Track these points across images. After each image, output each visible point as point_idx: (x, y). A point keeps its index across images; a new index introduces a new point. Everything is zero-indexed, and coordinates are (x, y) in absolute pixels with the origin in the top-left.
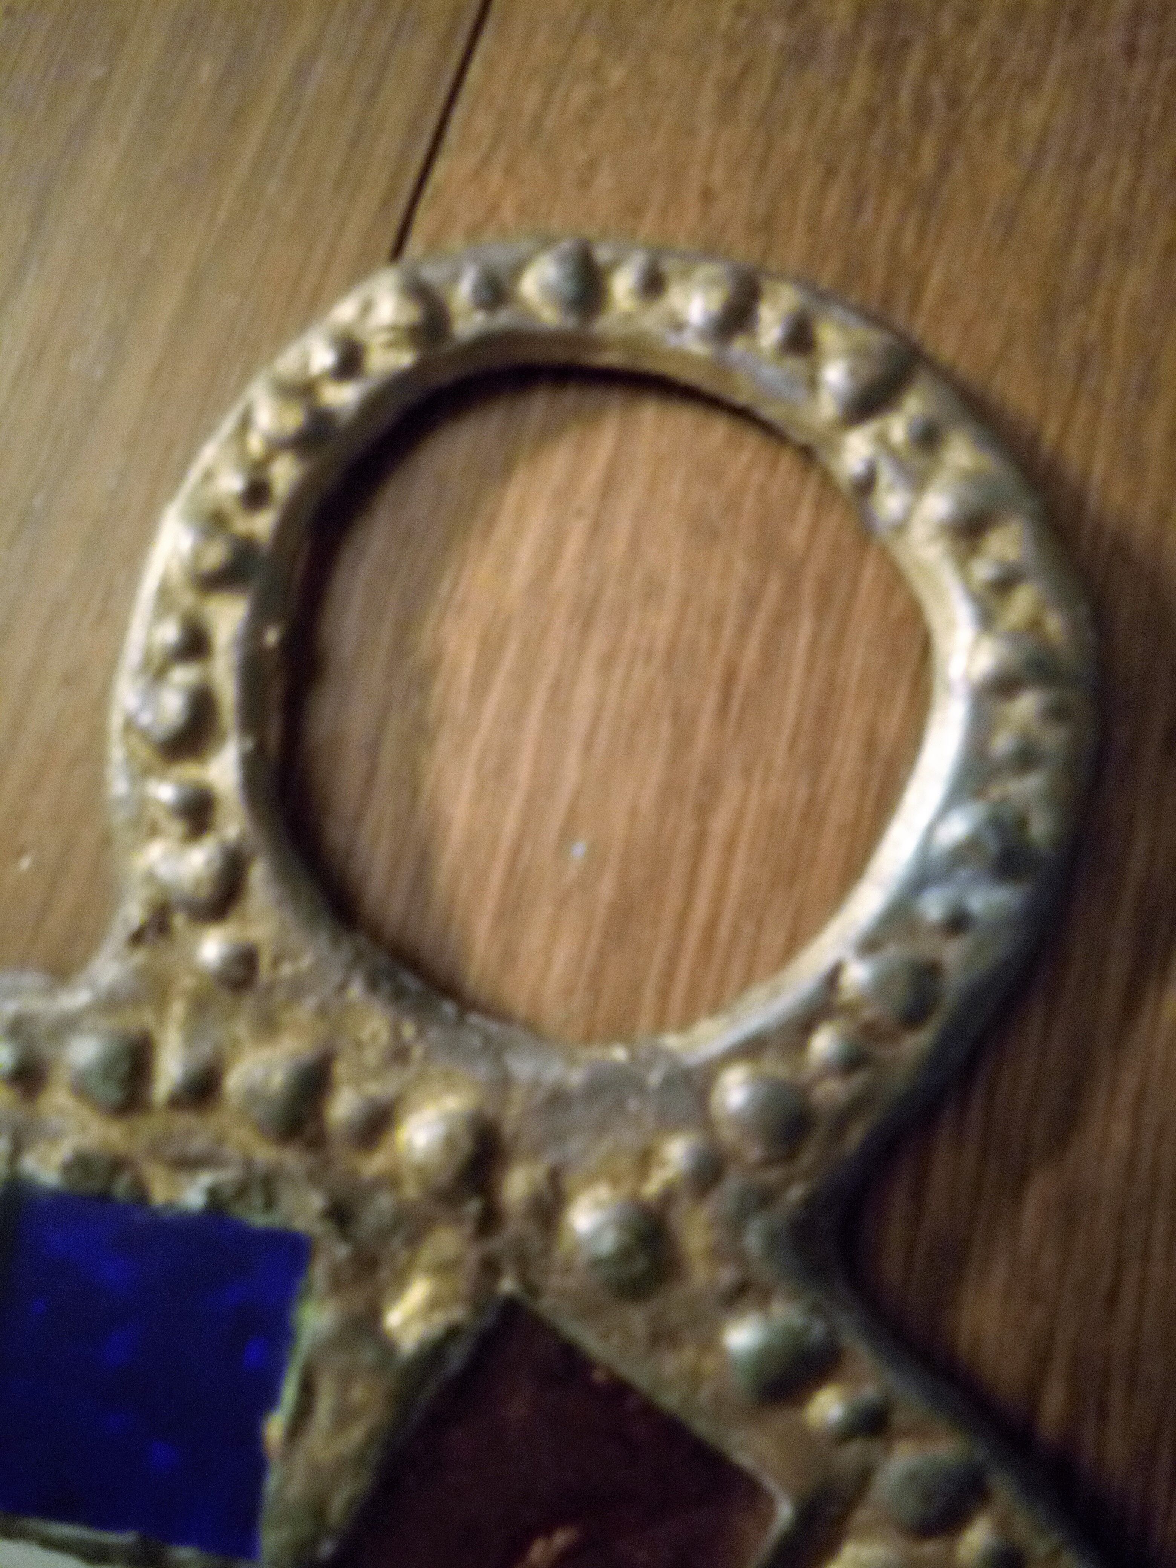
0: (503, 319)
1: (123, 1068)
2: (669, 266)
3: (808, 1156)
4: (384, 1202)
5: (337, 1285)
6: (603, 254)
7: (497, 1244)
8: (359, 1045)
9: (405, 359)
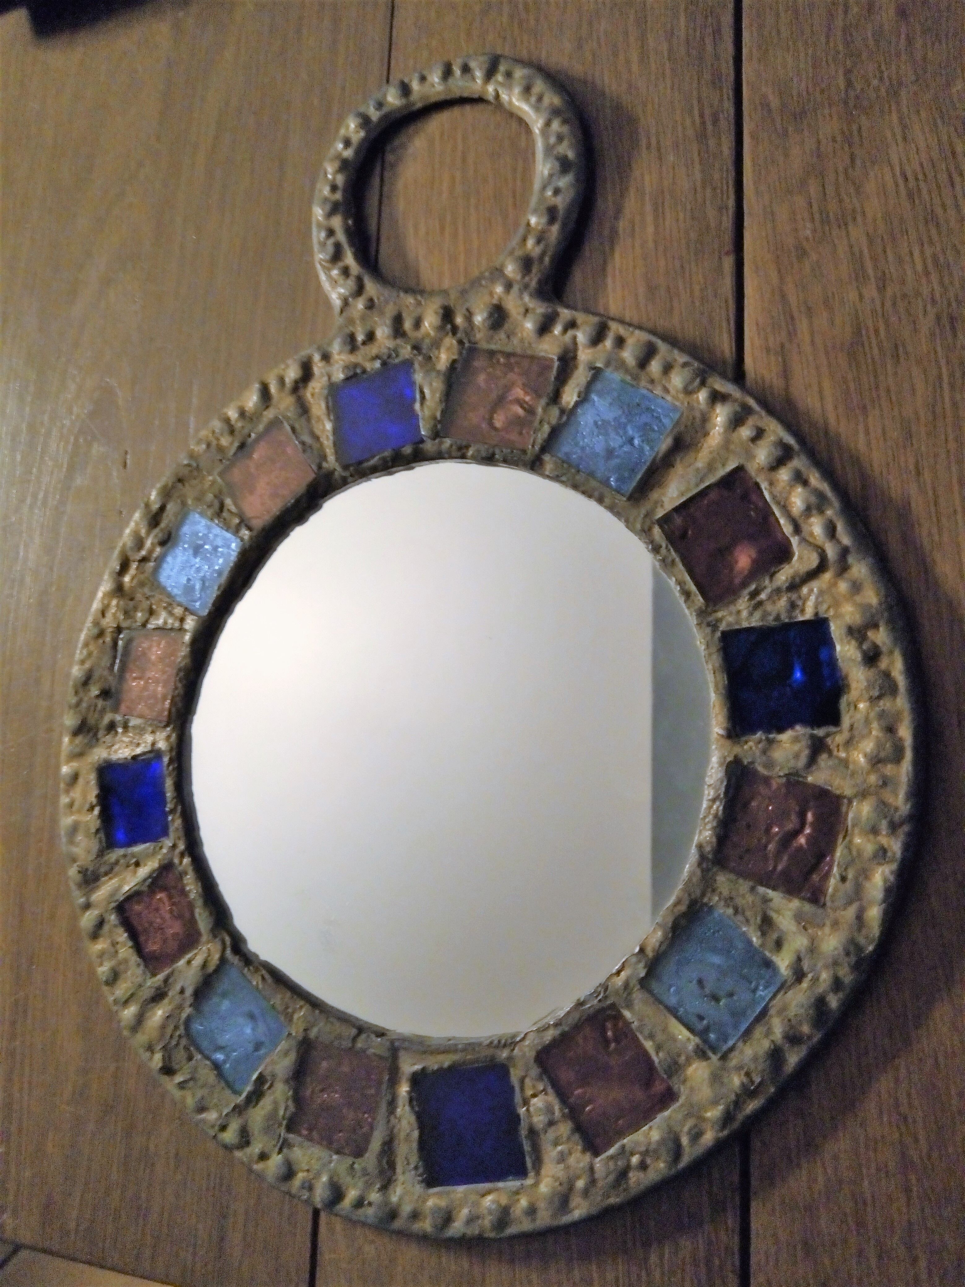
0: (385, 110)
1: (349, 339)
2: (425, 73)
3: (534, 270)
4: (427, 341)
5: (422, 366)
6: (406, 80)
7: (459, 335)
8: (407, 307)
9: (362, 134)
